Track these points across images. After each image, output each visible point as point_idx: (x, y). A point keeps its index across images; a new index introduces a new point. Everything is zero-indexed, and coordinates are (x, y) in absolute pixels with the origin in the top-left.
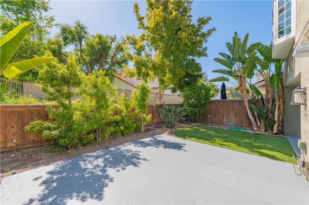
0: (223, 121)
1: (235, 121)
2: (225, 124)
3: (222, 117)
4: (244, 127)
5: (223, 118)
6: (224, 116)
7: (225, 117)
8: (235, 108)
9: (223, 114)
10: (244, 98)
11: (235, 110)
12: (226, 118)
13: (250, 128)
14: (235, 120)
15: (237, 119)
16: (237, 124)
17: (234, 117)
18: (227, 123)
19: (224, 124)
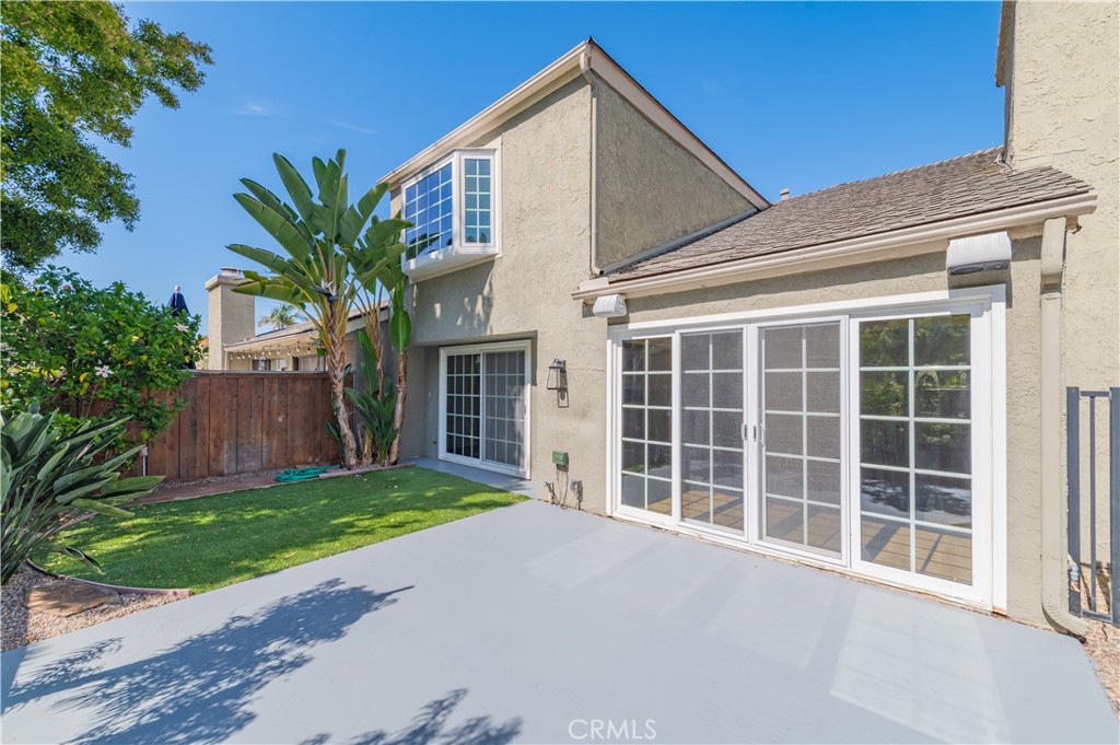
0: (216, 460)
1: (269, 452)
2: (226, 471)
3: (212, 447)
4: (300, 468)
5: (218, 448)
6: (222, 442)
7: (225, 442)
8: (270, 405)
9: (218, 430)
10: (336, 368)
11: (269, 412)
12: (230, 444)
13: (317, 464)
14: (270, 446)
15: (275, 442)
16: (274, 461)
17: (265, 436)
18: (233, 465)
19: (222, 475)
